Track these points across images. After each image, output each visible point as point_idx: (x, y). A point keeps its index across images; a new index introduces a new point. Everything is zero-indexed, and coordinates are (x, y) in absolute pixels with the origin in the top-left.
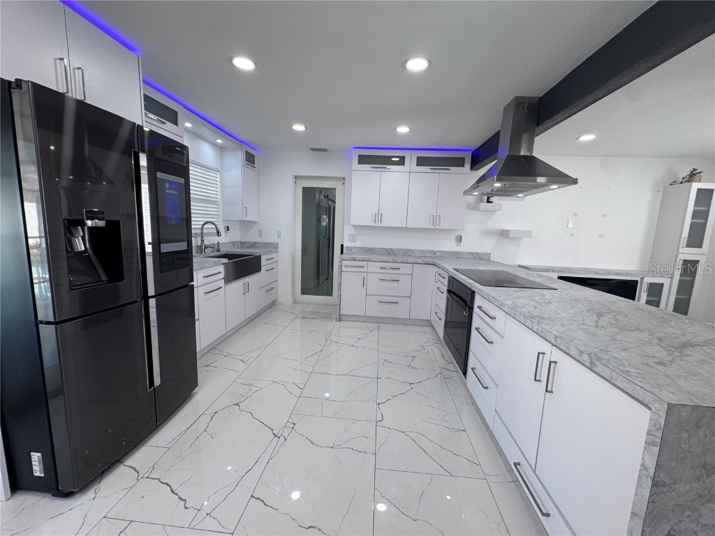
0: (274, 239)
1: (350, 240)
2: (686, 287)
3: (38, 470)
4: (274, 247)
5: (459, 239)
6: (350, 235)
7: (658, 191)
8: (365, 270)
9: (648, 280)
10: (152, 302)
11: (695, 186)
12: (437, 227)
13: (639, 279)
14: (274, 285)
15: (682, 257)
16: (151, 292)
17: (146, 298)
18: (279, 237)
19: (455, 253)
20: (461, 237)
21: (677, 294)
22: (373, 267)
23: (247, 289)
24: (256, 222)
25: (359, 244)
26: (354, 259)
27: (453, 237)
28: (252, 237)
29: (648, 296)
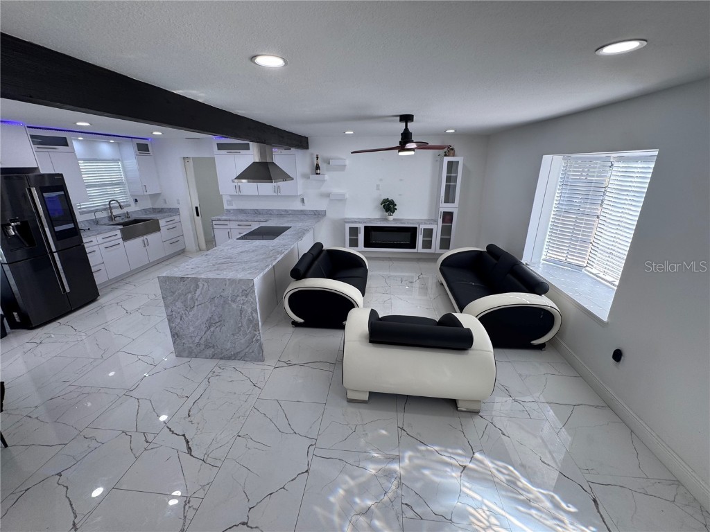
0: (176, 206)
1: (228, 205)
2: (447, 231)
3: (18, 320)
4: (175, 211)
5: (303, 201)
6: (228, 201)
7: (437, 161)
8: (228, 227)
9: (423, 227)
10: (56, 255)
11: (447, 159)
12: (279, 194)
13: (417, 226)
14: (178, 239)
15: (442, 210)
16: (54, 249)
17: (52, 253)
18: (179, 203)
19: (302, 211)
20: (303, 199)
21: (441, 235)
22: (233, 225)
23: (145, 244)
24: (159, 194)
25: (234, 207)
26: (219, 220)
27: (299, 199)
28: (159, 205)
29: (424, 237)
